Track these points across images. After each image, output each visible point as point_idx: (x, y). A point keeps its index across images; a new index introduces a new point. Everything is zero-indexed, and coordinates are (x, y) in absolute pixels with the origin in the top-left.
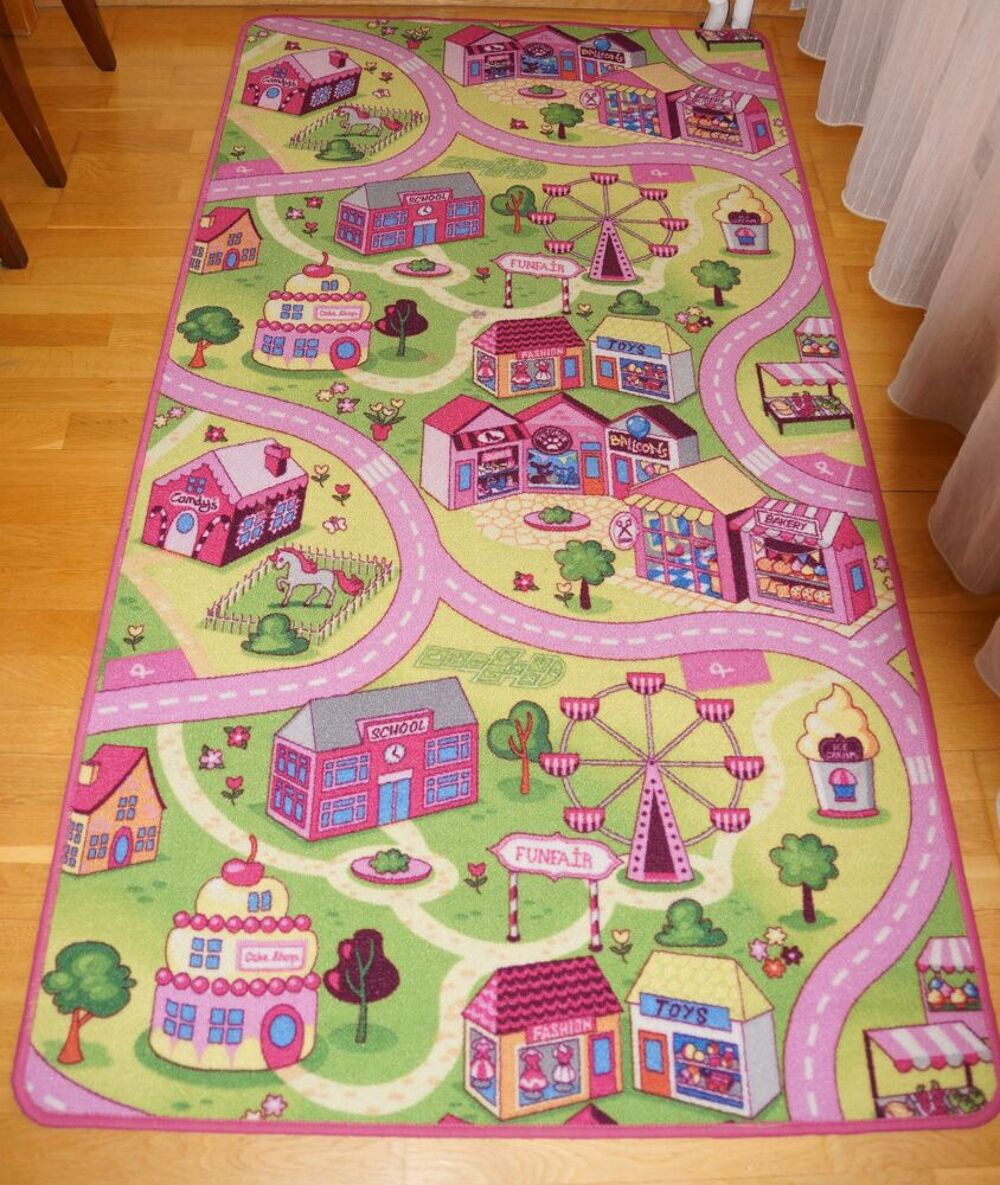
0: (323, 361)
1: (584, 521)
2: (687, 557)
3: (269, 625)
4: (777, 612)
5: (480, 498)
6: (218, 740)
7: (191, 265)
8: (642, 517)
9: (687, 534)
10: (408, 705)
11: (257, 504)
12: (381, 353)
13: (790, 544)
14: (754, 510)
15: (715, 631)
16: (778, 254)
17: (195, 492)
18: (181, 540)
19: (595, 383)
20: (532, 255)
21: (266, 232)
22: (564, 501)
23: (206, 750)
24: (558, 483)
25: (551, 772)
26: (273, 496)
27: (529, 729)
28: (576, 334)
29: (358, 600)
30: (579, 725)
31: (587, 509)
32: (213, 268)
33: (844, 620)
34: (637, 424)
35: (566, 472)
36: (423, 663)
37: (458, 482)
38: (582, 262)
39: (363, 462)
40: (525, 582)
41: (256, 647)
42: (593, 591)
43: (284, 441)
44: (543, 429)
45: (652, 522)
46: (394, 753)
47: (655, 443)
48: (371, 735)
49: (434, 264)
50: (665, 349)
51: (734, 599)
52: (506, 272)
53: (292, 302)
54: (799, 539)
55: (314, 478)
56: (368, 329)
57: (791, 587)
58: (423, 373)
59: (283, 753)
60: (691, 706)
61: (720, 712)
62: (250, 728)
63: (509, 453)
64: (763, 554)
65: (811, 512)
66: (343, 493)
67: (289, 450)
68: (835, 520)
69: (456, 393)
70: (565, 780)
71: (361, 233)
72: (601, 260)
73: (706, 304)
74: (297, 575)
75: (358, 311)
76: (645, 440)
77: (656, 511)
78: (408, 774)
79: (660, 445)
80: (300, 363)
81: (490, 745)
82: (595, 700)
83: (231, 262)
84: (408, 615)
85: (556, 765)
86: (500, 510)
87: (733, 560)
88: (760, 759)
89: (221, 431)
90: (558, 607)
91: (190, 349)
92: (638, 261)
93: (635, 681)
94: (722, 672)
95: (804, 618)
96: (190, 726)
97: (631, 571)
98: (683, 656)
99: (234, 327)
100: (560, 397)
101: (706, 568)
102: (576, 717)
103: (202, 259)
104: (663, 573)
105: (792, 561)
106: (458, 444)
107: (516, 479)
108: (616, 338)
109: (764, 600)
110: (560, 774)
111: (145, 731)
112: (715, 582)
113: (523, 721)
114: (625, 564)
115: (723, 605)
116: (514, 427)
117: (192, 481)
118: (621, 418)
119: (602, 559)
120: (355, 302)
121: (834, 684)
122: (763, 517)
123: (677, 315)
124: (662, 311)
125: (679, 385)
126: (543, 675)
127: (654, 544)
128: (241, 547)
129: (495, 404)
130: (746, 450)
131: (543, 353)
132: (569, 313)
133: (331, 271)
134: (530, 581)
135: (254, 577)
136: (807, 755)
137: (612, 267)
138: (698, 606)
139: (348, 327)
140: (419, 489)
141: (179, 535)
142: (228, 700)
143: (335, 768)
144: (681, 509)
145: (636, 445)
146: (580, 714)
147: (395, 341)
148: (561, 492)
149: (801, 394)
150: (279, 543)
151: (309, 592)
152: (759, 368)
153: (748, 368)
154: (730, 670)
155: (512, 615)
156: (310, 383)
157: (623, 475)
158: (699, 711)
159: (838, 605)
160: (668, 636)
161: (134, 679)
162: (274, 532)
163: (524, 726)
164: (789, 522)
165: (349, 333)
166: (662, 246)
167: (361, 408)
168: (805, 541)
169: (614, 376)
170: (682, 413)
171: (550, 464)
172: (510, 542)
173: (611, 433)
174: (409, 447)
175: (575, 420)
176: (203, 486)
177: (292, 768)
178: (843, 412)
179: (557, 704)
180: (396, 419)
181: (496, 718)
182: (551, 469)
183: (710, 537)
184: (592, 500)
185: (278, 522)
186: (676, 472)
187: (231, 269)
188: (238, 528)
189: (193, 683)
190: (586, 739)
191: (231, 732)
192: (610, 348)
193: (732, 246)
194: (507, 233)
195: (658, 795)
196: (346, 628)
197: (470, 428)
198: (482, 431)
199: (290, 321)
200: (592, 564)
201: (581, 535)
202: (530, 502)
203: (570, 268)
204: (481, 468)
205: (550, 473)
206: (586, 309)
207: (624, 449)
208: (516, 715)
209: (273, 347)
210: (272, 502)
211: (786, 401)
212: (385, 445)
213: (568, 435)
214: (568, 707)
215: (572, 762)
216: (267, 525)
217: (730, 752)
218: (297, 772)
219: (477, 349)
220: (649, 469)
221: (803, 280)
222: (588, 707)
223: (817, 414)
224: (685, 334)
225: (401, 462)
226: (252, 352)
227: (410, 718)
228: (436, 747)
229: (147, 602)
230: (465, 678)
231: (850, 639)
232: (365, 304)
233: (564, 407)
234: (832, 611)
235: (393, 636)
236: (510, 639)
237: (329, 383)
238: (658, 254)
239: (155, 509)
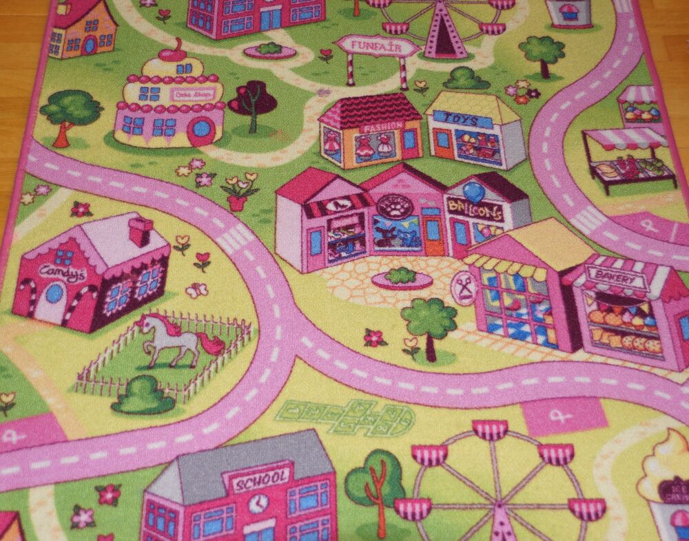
0: (181, 140)
1: (427, 281)
2: (524, 311)
3: (136, 386)
4: (610, 361)
5: (330, 261)
6: (89, 499)
7: (50, 50)
8: (480, 275)
9: (523, 289)
10: (270, 457)
11: (123, 273)
12: (235, 131)
13: (621, 297)
14: (585, 266)
15: (552, 380)
16: (600, 28)
17: (63, 264)
18: (50, 310)
19: (433, 153)
20: (371, 37)
21: (121, 19)
22: (408, 262)
23: (77, 510)
24: (402, 246)
25: (405, 517)
26: (137, 265)
27: (383, 475)
28: (414, 108)
29: (220, 359)
30: (430, 471)
31: (430, 270)
32: (72, 54)
33: (676, 367)
34: (473, 190)
35: (409, 236)
36: (282, 417)
37: (309, 248)
38: (417, 42)
39: (221, 232)
40: (374, 339)
41: (125, 408)
42: (438, 344)
43: (146, 214)
44: (386, 197)
45: (490, 279)
46: (258, 503)
47: (491, 206)
48: (235, 487)
49: (281, 47)
50: (497, 120)
51: (570, 349)
52: (348, 53)
53: (149, 85)
54: (629, 292)
55: (176, 247)
56: (221, 108)
57: (623, 337)
58: (273, 149)
59: (153, 508)
60: (534, 451)
61: (561, 456)
62: (120, 486)
63: (355, 220)
64: (594, 307)
65: (639, 267)
66: (203, 261)
67: (151, 222)
68: (662, 274)
69: (306, 166)
70: (419, 525)
71: (211, 20)
72: (435, 40)
73: (534, 77)
74: (162, 339)
75: (211, 92)
76: (481, 204)
77: (493, 270)
78: (271, 523)
79: (495, 208)
80: (159, 142)
81: (347, 492)
82: (444, 447)
83: (89, 48)
84: (268, 372)
85: (409, 510)
86: (350, 272)
87: (566, 312)
88: (602, 501)
89: (87, 206)
90: (406, 361)
91: (53, 131)
92: (469, 39)
93: (480, 428)
94: (561, 417)
95: (636, 366)
96: (61, 487)
97: (472, 326)
98: (523, 404)
99: (94, 110)
100: (401, 168)
101: (541, 321)
102: (426, 463)
103: (61, 45)
104: (502, 326)
105: (622, 313)
106: (309, 212)
107: (363, 244)
108: (451, 111)
109: (597, 350)
110: (414, 518)
111: (16, 494)
112: (551, 333)
113: (378, 468)
114: (467, 318)
115: (559, 355)
116: (359, 195)
117: (60, 253)
118: (457, 185)
119: (445, 314)
120: (208, 84)
121: (669, 429)
122: (593, 272)
123: (506, 89)
124: (493, 85)
125: (511, 153)
126: (395, 424)
127: (493, 300)
128: (109, 314)
129: (342, 174)
130: (576, 210)
131: (384, 127)
132: (407, 89)
133: (184, 55)
134: (380, 337)
135: (122, 342)
136: (648, 497)
137: (445, 46)
138: (536, 357)
139: (203, 108)
140: (274, 255)
141: (48, 305)
142: (99, 461)
143: (202, 520)
144: (516, 267)
145: (472, 209)
146: (430, 461)
147: (247, 119)
148: (405, 254)
149: (625, 158)
150: (145, 309)
151: (174, 353)
152: (584, 134)
153: (574, 136)
154: (569, 416)
155: (363, 370)
156: (170, 159)
157: (461, 238)
158: (542, 456)
159: (669, 352)
160: (509, 385)
161: (6, 444)
162: (140, 299)
163: (379, 474)
164: (618, 277)
165: (204, 113)
166: (492, 24)
167: (219, 181)
168: (634, 293)
169: (450, 147)
170: (513, 178)
171: (394, 229)
172: (359, 301)
173: (449, 199)
174: (264, 216)
175: (416, 188)
176: (70, 259)
177: (161, 524)
178: (666, 174)
179: (408, 452)
180: (251, 192)
181: (352, 466)
182: (395, 233)
183: (545, 293)
184: (433, 261)
185: (144, 289)
186: (510, 233)
187: (89, 54)
188: (105, 297)
189: (64, 445)
190: (437, 485)
191: (101, 490)
192: (446, 121)
193: (556, 22)
194: (347, 17)
195: (507, 537)
196: (209, 386)
197: (319, 198)
198: (330, 200)
199: (148, 102)
200: (435, 320)
201: (425, 294)
202: (376, 264)
203: (406, 48)
204: (331, 234)
205: (394, 237)
206: (422, 85)
207: (462, 213)
208: (371, 462)
209: (133, 127)
210: (137, 271)
211: (611, 164)
212: (241, 215)
213: (410, 202)
214: (419, 454)
215: (425, 507)
216: (133, 293)
217: (574, 495)
218: (166, 526)
219: (323, 125)
220: (485, 231)
221: (625, 50)
222: (438, 454)
223: (641, 176)
224: (515, 105)
225: (256, 231)
226: (113, 132)
227: (272, 469)
228: (297, 497)
229: (18, 370)
230: (322, 430)
231: (683, 385)
232: (218, 86)
233: (404, 176)
234: (663, 359)
235: (254, 392)
236: (363, 391)
237: (187, 160)
238: (487, 32)
239: (23, 281)
